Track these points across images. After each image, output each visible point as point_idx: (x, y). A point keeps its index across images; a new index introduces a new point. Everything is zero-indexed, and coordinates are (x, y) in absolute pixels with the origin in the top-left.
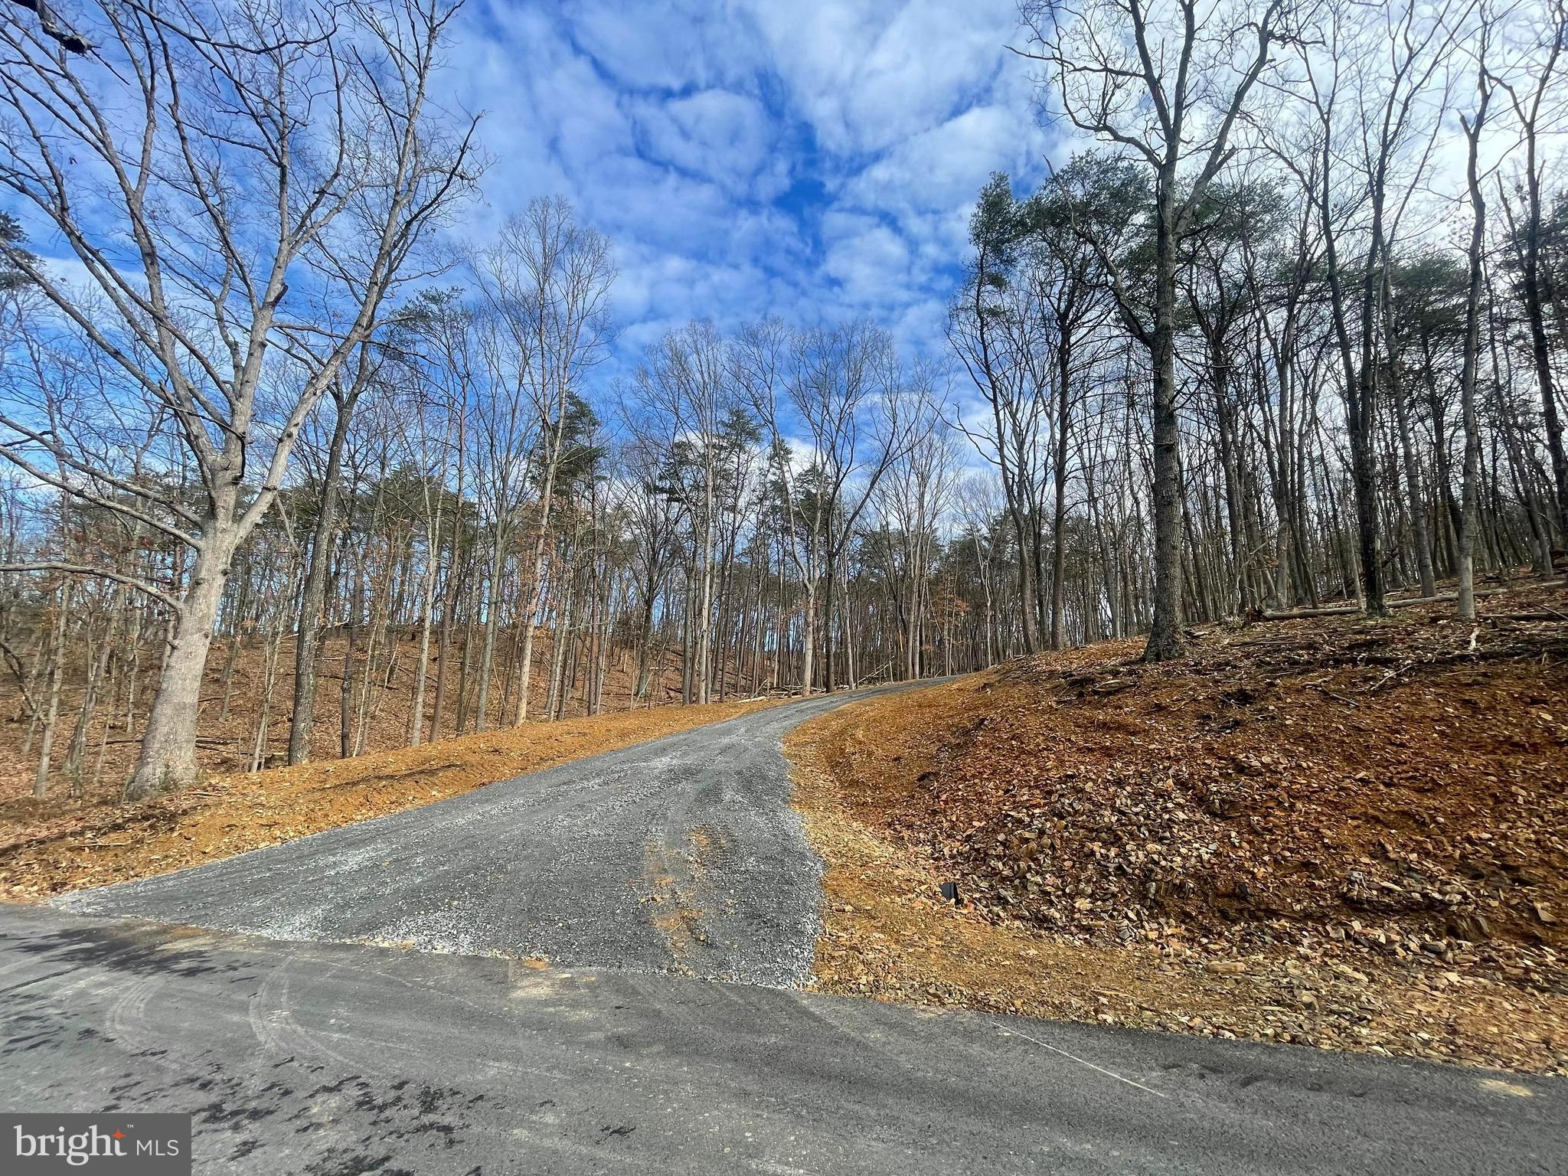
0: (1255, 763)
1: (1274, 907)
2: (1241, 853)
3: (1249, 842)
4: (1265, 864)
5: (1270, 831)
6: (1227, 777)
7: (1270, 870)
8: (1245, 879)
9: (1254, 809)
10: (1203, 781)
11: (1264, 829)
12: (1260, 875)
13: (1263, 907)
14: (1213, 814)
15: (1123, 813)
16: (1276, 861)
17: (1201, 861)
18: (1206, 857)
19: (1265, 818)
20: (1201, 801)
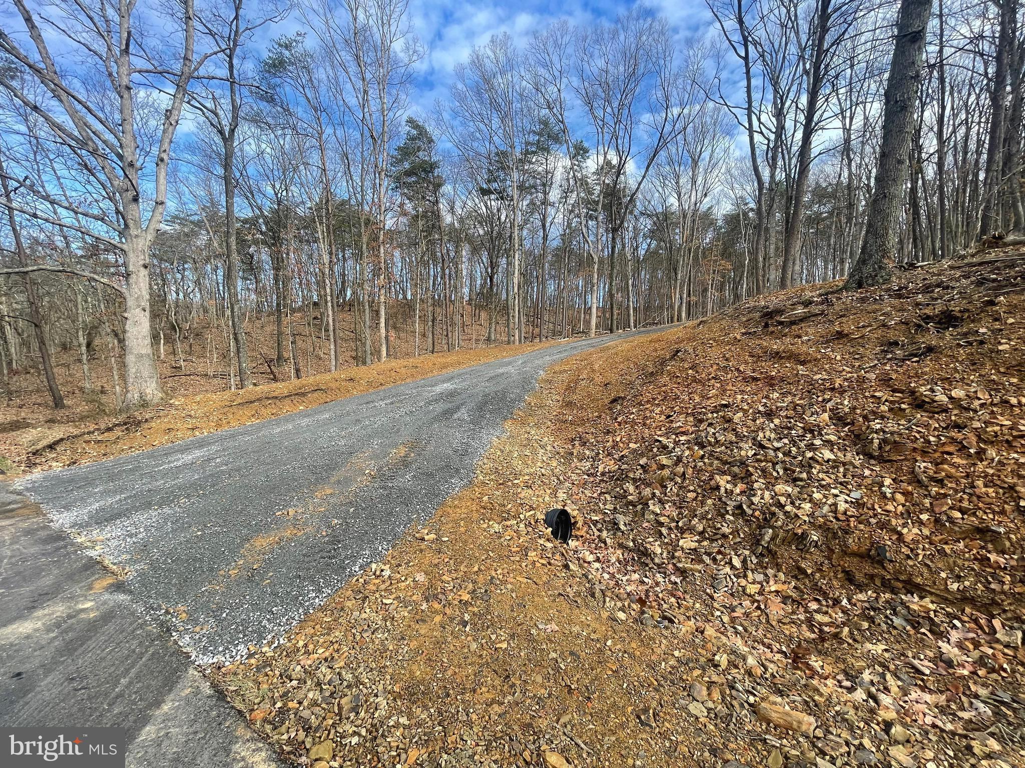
0: (942, 398)
1: (919, 580)
2: (890, 507)
3: (905, 494)
4: (921, 523)
5: (940, 482)
6: (897, 412)
7: (926, 532)
8: (887, 539)
9: (924, 453)
10: (865, 418)
11: (932, 479)
12: (909, 538)
13: (903, 577)
14: (870, 456)
15: (762, 447)
16: (937, 521)
17: (835, 511)
18: (842, 506)
19: (937, 464)
20: (859, 440)
